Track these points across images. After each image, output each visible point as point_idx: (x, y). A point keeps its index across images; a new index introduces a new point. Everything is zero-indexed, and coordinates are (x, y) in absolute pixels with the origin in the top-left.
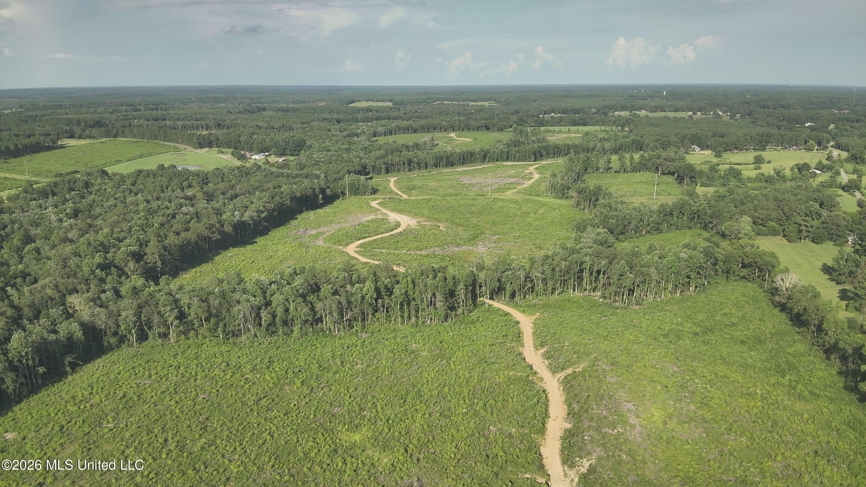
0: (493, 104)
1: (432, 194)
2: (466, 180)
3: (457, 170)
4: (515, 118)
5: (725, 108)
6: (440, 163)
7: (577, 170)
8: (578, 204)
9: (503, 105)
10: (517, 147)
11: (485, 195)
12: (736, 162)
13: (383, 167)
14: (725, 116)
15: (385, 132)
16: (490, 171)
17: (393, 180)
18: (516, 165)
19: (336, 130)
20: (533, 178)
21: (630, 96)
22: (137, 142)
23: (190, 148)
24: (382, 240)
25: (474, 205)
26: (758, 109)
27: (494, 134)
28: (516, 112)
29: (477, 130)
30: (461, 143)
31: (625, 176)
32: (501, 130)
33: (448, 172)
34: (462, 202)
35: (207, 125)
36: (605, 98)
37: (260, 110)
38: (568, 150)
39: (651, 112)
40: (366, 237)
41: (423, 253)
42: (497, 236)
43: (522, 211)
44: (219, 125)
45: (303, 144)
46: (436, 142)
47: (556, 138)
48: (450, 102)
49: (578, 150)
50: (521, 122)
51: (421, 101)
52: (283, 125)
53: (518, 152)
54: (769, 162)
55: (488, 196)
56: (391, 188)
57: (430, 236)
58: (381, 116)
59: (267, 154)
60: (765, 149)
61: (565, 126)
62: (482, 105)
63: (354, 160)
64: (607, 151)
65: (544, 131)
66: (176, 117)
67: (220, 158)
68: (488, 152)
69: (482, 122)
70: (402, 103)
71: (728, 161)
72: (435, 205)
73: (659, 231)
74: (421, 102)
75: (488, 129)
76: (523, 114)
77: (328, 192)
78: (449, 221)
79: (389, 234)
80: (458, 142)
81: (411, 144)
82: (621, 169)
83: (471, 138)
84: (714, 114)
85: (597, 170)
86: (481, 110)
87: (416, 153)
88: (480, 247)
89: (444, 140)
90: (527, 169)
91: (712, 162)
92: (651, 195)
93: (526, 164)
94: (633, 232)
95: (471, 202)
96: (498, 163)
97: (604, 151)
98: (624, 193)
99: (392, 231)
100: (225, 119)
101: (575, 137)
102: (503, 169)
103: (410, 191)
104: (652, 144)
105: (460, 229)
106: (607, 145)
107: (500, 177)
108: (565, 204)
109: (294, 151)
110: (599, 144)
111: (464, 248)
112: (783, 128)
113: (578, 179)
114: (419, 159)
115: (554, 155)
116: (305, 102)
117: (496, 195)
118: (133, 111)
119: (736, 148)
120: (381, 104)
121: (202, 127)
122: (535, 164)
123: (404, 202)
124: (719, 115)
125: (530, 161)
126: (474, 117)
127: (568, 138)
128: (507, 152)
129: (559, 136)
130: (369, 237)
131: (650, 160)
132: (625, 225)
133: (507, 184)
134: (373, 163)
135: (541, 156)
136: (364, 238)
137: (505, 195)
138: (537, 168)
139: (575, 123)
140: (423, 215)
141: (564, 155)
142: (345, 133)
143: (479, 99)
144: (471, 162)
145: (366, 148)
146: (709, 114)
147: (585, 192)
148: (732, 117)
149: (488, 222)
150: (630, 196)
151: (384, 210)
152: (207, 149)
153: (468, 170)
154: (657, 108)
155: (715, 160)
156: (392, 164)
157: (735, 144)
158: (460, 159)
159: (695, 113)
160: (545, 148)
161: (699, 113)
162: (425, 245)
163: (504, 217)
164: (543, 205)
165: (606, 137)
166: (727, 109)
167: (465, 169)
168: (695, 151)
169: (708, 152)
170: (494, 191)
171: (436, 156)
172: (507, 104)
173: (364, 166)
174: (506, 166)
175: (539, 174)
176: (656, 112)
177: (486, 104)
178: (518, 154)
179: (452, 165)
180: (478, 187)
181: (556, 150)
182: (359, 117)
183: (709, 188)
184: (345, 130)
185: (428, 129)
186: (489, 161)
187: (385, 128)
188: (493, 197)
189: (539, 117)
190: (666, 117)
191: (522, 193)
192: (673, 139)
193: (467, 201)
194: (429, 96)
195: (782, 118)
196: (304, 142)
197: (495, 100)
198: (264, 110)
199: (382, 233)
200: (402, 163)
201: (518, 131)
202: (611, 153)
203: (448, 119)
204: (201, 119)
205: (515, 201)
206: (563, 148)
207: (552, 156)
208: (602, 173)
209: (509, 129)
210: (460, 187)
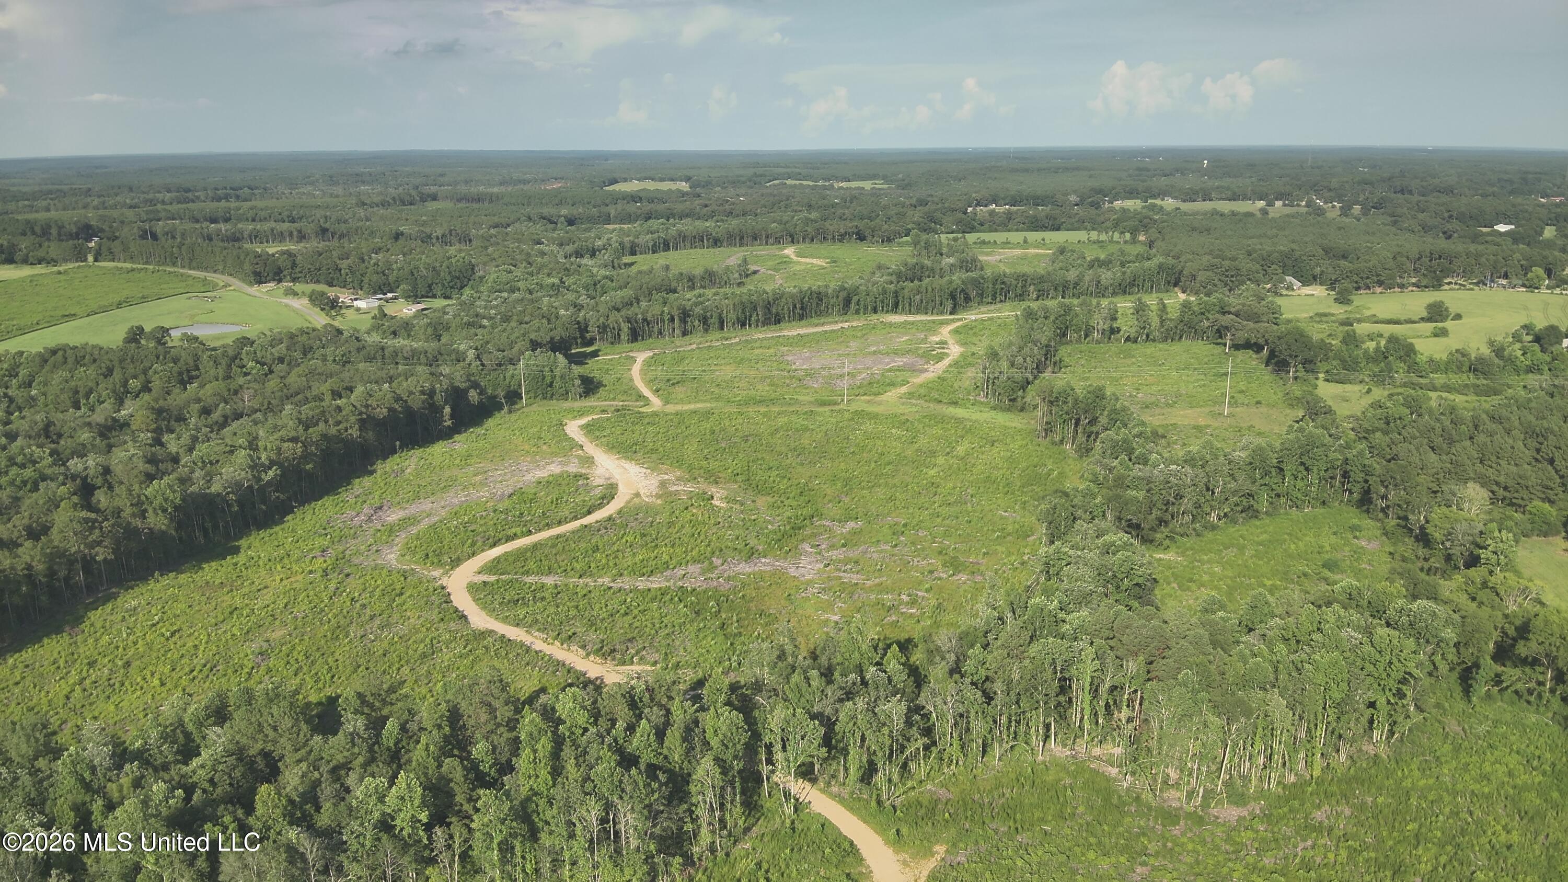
0: (880, 185)
1: (718, 399)
2: (799, 361)
3: (786, 333)
4: (917, 215)
5: (1327, 194)
6: (751, 316)
7: (1044, 341)
8: (1048, 429)
9: (898, 187)
10: (916, 282)
11: (836, 404)
12: (1388, 316)
13: (625, 327)
14: (1333, 210)
15: (654, 245)
16: (854, 337)
17: (642, 357)
18: (913, 323)
19: (552, 241)
20: (947, 355)
21: (1139, 169)
22: (133, 270)
23: (236, 283)
24: (553, 546)
25: (806, 429)
26: (1393, 195)
27: (873, 249)
28: (922, 203)
29: (841, 241)
30: (803, 270)
31: (1149, 351)
32: (889, 240)
33: (765, 339)
34: (782, 421)
35: (300, 231)
36: (1092, 172)
37: (424, 198)
38: (1024, 286)
39: (1184, 201)
40: (515, 537)
41: (656, 583)
42: (851, 525)
43: (917, 446)
44: (324, 231)
45: (470, 273)
46: (753, 268)
47: (998, 258)
48: (798, 182)
49: (1046, 286)
50: (930, 224)
51: (743, 179)
52: (451, 231)
53: (919, 292)
54: (1458, 317)
55: (842, 406)
56: (632, 380)
57: (683, 527)
58: (656, 211)
59: (390, 295)
60: (1440, 285)
61: (1017, 230)
62: (858, 188)
63: (562, 312)
64: (1106, 288)
65: (975, 243)
66: (250, 214)
67: (286, 305)
68: (855, 291)
69: (850, 225)
70: (708, 184)
71: (1368, 313)
72: (717, 429)
73: (1251, 512)
74: (744, 183)
75: (861, 238)
76: (933, 207)
77: (473, 395)
78: (739, 478)
79: (576, 524)
80: (798, 268)
81: (698, 272)
82: (1139, 334)
83: (824, 258)
84: (1307, 206)
85: (1086, 336)
86: (853, 198)
87: (700, 296)
88: (804, 561)
89: (770, 263)
90: (935, 332)
91: (1333, 315)
92: (1215, 403)
93: (934, 322)
94: (1188, 518)
95: (801, 422)
96: (875, 317)
97: (1101, 291)
98: (1154, 399)
99: (589, 513)
100: (347, 217)
101: (1037, 255)
102: (884, 331)
103: (671, 390)
104: (1202, 276)
105: (763, 502)
106: (1106, 276)
107: (875, 353)
108: (1019, 426)
109: (451, 288)
110: (1089, 275)
111: (764, 565)
112: (1456, 235)
113: (1046, 359)
114: (705, 310)
115: (994, 298)
116: (525, 182)
117: (861, 403)
118: (179, 203)
119: (1380, 283)
120: (666, 186)
121: (291, 234)
122: (953, 321)
123: (647, 420)
124: (1320, 208)
125: (942, 313)
126: (840, 212)
127: (1024, 258)
128: (896, 292)
129: (1004, 254)
130: (524, 535)
131: (1203, 314)
132: (1167, 503)
133: (890, 370)
134: (602, 320)
135: (968, 299)
136: (509, 539)
137: (880, 403)
138: (956, 331)
139: (1036, 225)
140: (679, 462)
141: (1016, 296)
142: (569, 248)
143: (855, 175)
144: (819, 314)
145: (595, 285)
146: (1298, 205)
147: (1065, 403)
148: (1345, 211)
149: (834, 479)
150: (1168, 405)
151: (591, 449)
152: (272, 285)
153: (808, 335)
154: (1196, 193)
155: (1339, 311)
156: (645, 320)
157: (1378, 275)
158: (795, 307)
159: (1271, 204)
160: (976, 283)
161: (1278, 204)
162: (666, 557)
163: (873, 465)
164: (966, 429)
165: (1102, 257)
166: (1332, 194)
167: (802, 331)
168: (1293, 289)
169: (1318, 291)
170: (859, 390)
171: (742, 303)
172: (906, 185)
173: (583, 326)
174: (891, 325)
175: (964, 344)
176: (1194, 201)
177: (867, 185)
178: (918, 297)
179: (778, 321)
180: (823, 377)
181: (998, 286)
182: (613, 213)
183: (1348, 387)
184: (571, 241)
185: (742, 238)
186: (857, 312)
187: (656, 235)
188: (854, 407)
189: (965, 213)
190: (1215, 213)
191: (920, 397)
192: (1246, 265)
193: (793, 418)
194: (760, 171)
195: (1446, 215)
196: (473, 269)
197: (884, 178)
198: (434, 198)
199: (560, 523)
200: (666, 318)
201: (922, 244)
202: (1114, 294)
203: (785, 218)
204: (301, 218)
205: (903, 418)
206: (1014, 282)
207: (989, 300)
208: (1098, 342)
209: (905, 239)
210: (785, 377)
